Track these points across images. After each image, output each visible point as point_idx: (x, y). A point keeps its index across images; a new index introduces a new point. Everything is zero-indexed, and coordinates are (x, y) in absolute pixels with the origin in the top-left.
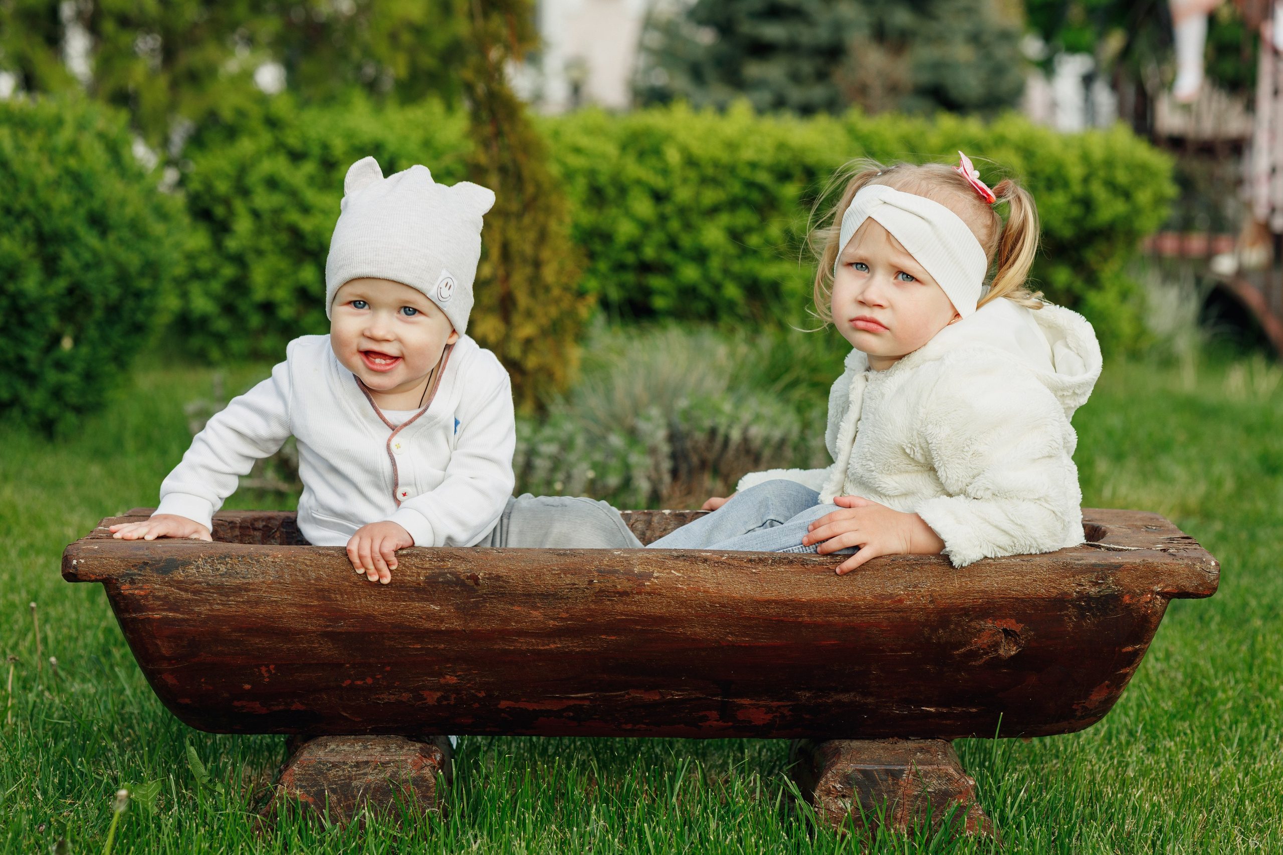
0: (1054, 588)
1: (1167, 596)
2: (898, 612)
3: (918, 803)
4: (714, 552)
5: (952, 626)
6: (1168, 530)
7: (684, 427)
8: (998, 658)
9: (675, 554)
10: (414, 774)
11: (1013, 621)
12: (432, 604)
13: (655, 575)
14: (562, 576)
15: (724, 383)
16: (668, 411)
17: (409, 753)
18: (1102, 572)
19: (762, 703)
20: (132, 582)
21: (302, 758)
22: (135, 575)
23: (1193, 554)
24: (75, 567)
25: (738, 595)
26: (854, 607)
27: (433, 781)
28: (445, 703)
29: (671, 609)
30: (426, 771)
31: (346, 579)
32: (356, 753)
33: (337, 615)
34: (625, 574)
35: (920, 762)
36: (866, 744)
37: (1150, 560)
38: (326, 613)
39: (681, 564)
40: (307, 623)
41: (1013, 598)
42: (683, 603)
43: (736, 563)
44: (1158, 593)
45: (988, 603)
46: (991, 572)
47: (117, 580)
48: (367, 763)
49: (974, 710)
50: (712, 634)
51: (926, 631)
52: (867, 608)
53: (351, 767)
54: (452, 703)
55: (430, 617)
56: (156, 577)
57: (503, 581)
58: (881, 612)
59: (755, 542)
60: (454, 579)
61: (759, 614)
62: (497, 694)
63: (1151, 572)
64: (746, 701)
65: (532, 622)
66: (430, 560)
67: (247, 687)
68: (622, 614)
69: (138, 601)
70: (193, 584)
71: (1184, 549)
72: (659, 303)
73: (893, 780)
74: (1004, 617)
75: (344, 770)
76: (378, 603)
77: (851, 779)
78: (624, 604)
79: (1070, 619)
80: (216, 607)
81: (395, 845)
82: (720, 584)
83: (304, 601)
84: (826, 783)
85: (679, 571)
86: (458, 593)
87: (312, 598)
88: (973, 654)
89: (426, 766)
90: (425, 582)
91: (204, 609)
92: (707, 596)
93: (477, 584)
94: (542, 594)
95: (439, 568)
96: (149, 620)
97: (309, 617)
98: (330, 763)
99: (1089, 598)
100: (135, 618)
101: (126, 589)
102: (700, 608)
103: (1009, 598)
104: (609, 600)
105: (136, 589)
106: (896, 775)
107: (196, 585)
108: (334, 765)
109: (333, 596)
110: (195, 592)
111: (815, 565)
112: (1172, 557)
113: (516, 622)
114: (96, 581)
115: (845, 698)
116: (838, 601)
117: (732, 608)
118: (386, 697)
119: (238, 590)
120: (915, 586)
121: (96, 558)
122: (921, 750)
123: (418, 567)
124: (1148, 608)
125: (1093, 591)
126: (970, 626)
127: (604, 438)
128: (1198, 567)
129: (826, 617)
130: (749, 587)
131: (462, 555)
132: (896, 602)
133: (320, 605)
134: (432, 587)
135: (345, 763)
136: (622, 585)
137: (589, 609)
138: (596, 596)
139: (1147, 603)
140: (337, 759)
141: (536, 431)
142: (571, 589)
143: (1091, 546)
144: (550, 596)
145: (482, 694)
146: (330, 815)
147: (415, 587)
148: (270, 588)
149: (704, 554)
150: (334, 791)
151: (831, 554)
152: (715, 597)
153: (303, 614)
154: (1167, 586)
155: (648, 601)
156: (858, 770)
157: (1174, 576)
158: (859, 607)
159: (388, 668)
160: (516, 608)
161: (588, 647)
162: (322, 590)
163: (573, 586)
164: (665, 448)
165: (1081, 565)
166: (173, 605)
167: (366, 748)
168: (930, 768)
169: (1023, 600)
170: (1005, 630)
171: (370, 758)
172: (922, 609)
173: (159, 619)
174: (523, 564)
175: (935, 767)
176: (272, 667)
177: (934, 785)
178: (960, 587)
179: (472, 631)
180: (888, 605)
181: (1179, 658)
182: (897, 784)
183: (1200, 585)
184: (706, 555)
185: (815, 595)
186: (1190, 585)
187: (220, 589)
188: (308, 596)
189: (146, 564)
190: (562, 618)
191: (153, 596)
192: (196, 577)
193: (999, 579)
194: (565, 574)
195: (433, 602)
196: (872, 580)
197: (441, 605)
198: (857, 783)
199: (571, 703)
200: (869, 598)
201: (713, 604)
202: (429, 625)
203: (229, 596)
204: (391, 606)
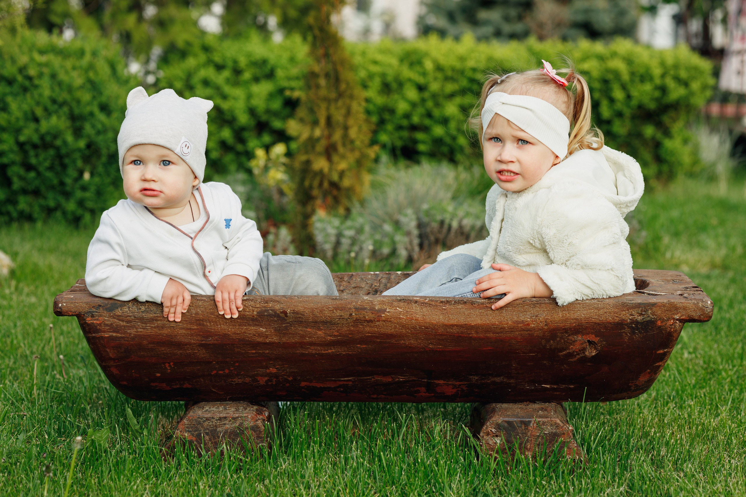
0: (617, 317)
1: (683, 321)
2: (527, 331)
3: (540, 440)
4: (421, 297)
5: (558, 339)
6: (686, 282)
7: (425, 219)
8: (585, 357)
9: (399, 298)
10: (252, 424)
11: (594, 336)
13: (388, 310)
14: (335, 311)
15: (449, 195)
16: (417, 211)
17: (249, 412)
18: (645, 307)
19: (450, 383)
20: (93, 316)
21: (189, 415)
22: (94, 312)
23: (698, 297)
24: (60, 308)
25: (435, 322)
26: (501, 328)
27: (263, 428)
28: (270, 383)
29: (397, 330)
30: (259, 423)
31: (212, 314)
32: (220, 412)
33: (208, 334)
34: (370, 310)
35: (541, 417)
36: (511, 405)
37: (672, 301)
38: (201, 333)
39: (402, 304)
40: (191, 339)
41: (593, 323)
42: (403, 326)
43: (433, 303)
44: (677, 320)
45: (578, 325)
46: (580, 308)
47: (84, 315)
48: (225, 418)
49: (572, 386)
50: (420, 344)
51: (543, 342)
52: (509, 329)
53: (217, 420)
54: (274, 383)
55: (260, 335)
56: (105, 313)
57: (301, 314)
58: (517, 331)
59: (445, 291)
60: (274, 313)
61: (448, 332)
62: (299, 378)
63: (673, 308)
64: (441, 382)
65: (318, 337)
66: (259, 303)
67: (158, 375)
68: (369, 333)
69: (96, 327)
70: (127, 317)
71: (693, 294)
72: (422, 147)
73: (525, 427)
74: (588, 334)
75: (212, 422)
76: (231, 327)
77: (501, 426)
78: (370, 327)
79: (627, 334)
80: (140, 330)
81: (241, 464)
82: (425, 316)
83: (189, 326)
84: (487, 428)
85: (401, 308)
86: (276, 321)
87: (193, 325)
88: (571, 355)
89: (259, 419)
90: (257, 315)
91: (133, 331)
92: (417, 322)
93: (287, 316)
94: (323, 322)
95: (265, 307)
96: (102, 338)
97: (192, 335)
98: (205, 418)
99: (637, 322)
100: (94, 336)
101: (89, 320)
102: (413, 329)
103: (591, 323)
104: (361, 325)
105: (95, 320)
106: (526, 424)
108: (207, 419)
109: (205, 323)
110: (128, 322)
111: (479, 304)
112: (685, 299)
113: (309, 338)
114: (73, 315)
115: (498, 380)
116: (492, 325)
117: (432, 329)
118: (237, 380)
119: (151, 320)
120: (537, 316)
121: (72, 302)
122: (542, 409)
123: (253, 307)
124: (671, 328)
125: (640, 318)
126: (568, 339)
127: (381, 226)
128: (700, 304)
129: (486, 334)
130: (441, 317)
131: (277, 300)
132: (525, 325)
133: (198, 329)
134: (261, 318)
135: (213, 418)
136: (369, 316)
137: (350, 330)
138: (354, 323)
139: (671, 325)
140: (209, 415)
141: (342, 223)
143: (639, 292)
144: (328, 323)
145: (291, 379)
146: (205, 448)
147: (251, 318)
149: (415, 298)
150: (207, 434)
151: (489, 298)
152: (422, 323)
153: (188, 334)
154: (682, 316)
155: (384, 326)
156: (506, 422)
157: (686, 310)
158: (504, 328)
159: (237, 364)
160: (308, 330)
161: (350, 352)
162: (199, 320)
163: (341, 317)
164: (415, 232)
165: (632, 303)
166: (116, 330)
167: (225, 409)
168: (546, 420)
169: (599, 324)
170: (589, 341)
171: (227, 415)
172: (540, 329)
173: (108, 337)
174: (312, 304)
175: (549, 419)
176: (172, 364)
177: (548, 430)
178: (562, 317)
179: (284, 343)
180: (521, 327)
181: (702, 352)
182: (527, 429)
183: (702, 315)
185: (479, 322)
186: (695, 315)
187: (142, 320)
188: (191, 323)
189: (100, 306)
190: (335, 335)
191: (104, 324)
192: (128, 313)
193: (585, 312)
195: (262, 326)
196: (512, 313)
197: (266, 328)
198: (504, 429)
199: (342, 383)
200: (510, 323)
201: (420, 327)
202: (260, 340)
203: (147, 324)
204: (238, 329)
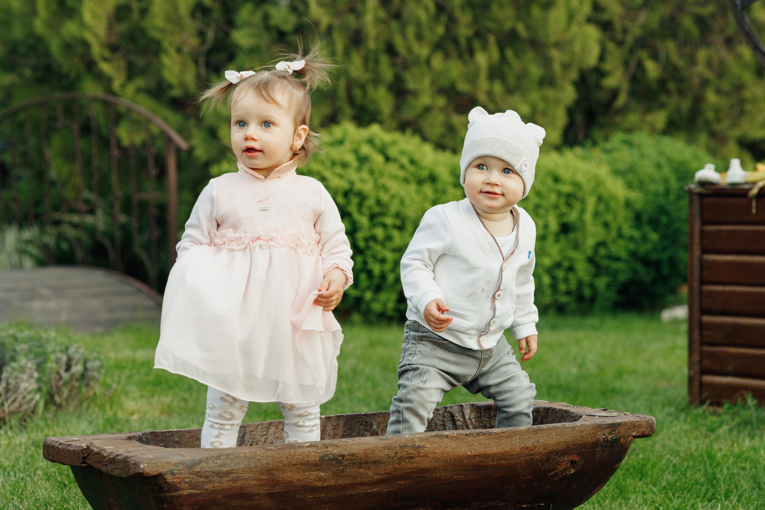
0: (594, 437)
1: (636, 437)
2: (530, 456)
5: (551, 461)
8: (566, 475)
9: (433, 434)
11: (576, 456)
12: (321, 472)
13: (425, 446)
14: (383, 451)
18: (613, 427)
20: (173, 474)
22: (174, 470)
24: (142, 469)
25: (462, 454)
26: (511, 455)
29: (432, 464)
33: (275, 483)
34: (412, 447)
38: (270, 483)
39: (436, 439)
40: (260, 489)
41: (577, 444)
42: (437, 460)
43: (460, 436)
44: (633, 436)
45: (567, 447)
46: (569, 431)
47: (165, 474)
49: (543, 504)
50: (448, 476)
51: (540, 465)
52: (517, 455)
55: (320, 479)
56: (184, 471)
57: (356, 456)
58: (523, 456)
60: (333, 457)
63: (632, 426)
65: (368, 477)
66: (321, 448)
68: (409, 469)
69: (176, 485)
70: (205, 473)
74: (572, 454)
76: (296, 474)
78: (411, 463)
79: (599, 452)
80: (217, 484)
82: (454, 448)
83: (260, 477)
86: (334, 465)
87: (264, 475)
88: (556, 475)
90: (319, 460)
91: (209, 487)
92: (448, 455)
93: (344, 459)
94: (374, 462)
95: (325, 452)
96: (181, 496)
97: (261, 485)
99: (608, 441)
100: (173, 496)
101: (170, 479)
102: (445, 462)
103: (576, 444)
104: (404, 462)
105: (175, 478)
107: (206, 473)
109: (274, 472)
110: (206, 477)
111: (495, 435)
112: (639, 418)
113: (360, 478)
116: (505, 453)
119: (228, 473)
120: (538, 442)
121: (153, 463)
123: (315, 452)
125: (610, 437)
126: (558, 460)
128: (650, 422)
129: (499, 461)
130: (466, 449)
131: (336, 444)
132: (529, 451)
133: (267, 479)
134: (322, 463)
136: (411, 453)
137: (395, 468)
138: (398, 460)
139: (630, 441)
142: (387, 457)
144: (377, 462)
147: (314, 464)
148: (243, 471)
152: (452, 455)
153: (258, 484)
154: (638, 432)
155: (422, 461)
158: (514, 455)
161: (391, 488)
162: (269, 470)
163: (388, 456)
165: (604, 425)
166: (194, 486)
169: (580, 445)
170: (571, 461)
172: (541, 454)
173: (187, 495)
178: (556, 441)
179: (339, 485)
180: (526, 452)
183: (649, 431)
184: (447, 434)
185: (495, 451)
186: (646, 431)
187: (219, 474)
188: (262, 473)
189: (180, 463)
190: (382, 474)
191: (184, 482)
192: (206, 469)
193: (572, 435)
194: (385, 450)
195: (322, 471)
196: (519, 440)
197: (326, 472)
200: (518, 449)
201: (451, 459)
202: (319, 484)
203: (222, 478)
204: (302, 475)
